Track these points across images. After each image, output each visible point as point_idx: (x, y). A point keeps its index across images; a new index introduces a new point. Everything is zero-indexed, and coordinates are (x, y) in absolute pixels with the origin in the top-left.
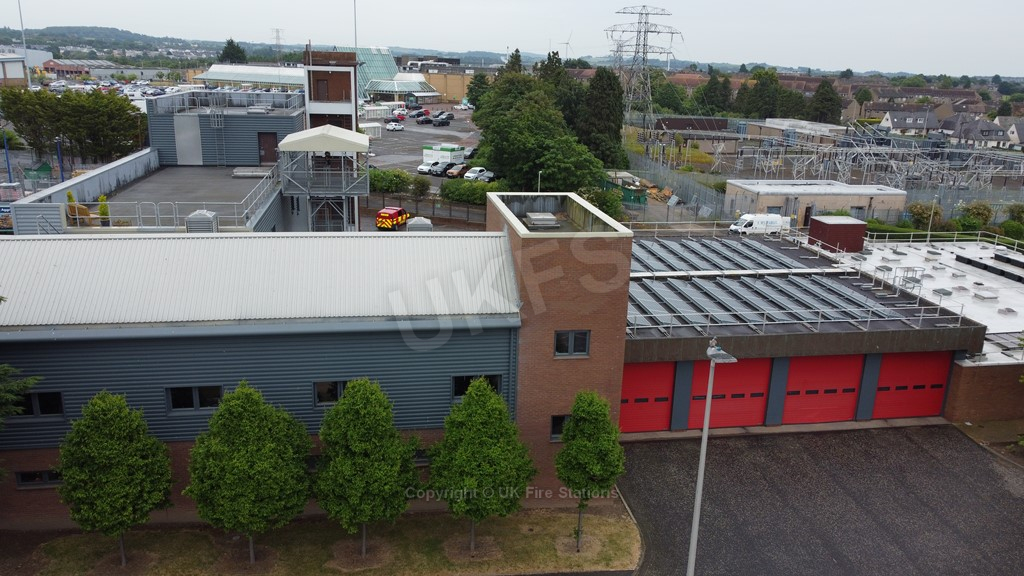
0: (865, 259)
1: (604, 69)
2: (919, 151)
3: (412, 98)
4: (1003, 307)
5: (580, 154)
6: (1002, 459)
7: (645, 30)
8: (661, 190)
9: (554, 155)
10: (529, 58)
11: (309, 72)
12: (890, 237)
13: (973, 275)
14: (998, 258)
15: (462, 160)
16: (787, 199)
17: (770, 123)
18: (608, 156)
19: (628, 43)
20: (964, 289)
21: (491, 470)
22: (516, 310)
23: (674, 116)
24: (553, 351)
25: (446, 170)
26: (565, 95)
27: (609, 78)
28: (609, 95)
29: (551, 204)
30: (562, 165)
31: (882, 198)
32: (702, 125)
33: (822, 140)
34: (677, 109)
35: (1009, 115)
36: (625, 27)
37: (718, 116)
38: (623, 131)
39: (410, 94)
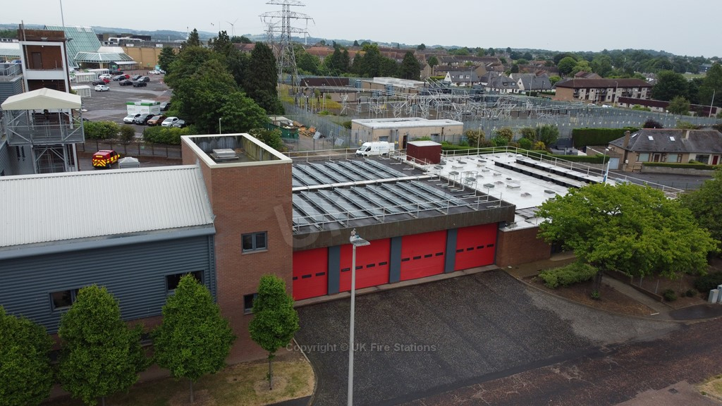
0: (442, 168)
1: (261, 43)
2: (468, 97)
3: (114, 66)
4: (523, 192)
5: (249, 105)
6: (530, 287)
7: (288, 17)
8: (308, 128)
9: (229, 106)
10: (205, 36)
11: (24, 46)
12: (456, 153)
13: (506, 174)
14: (518, 162)
15: (159, 112)
16: (391, 131)
17: (376, 80)
18: (269, 106)
19: (276, 25)
20: (501, 183)
21: (202, 341)
22: (211, 222)
23: (312, 77)
24: (240, 248)
25: (146, 120)
26: (234, 62)
27: (265, 50)
28: (266, 62)
29: (231, 142)
30: (237, 113)
31: (449, 128)
32: (331, 83)
33: (410, 91)
34: (314, 72)
35: (518, 72)
36: (273, 14)
37: (342, 76)
38: (278, 88)
39: (112, 63)
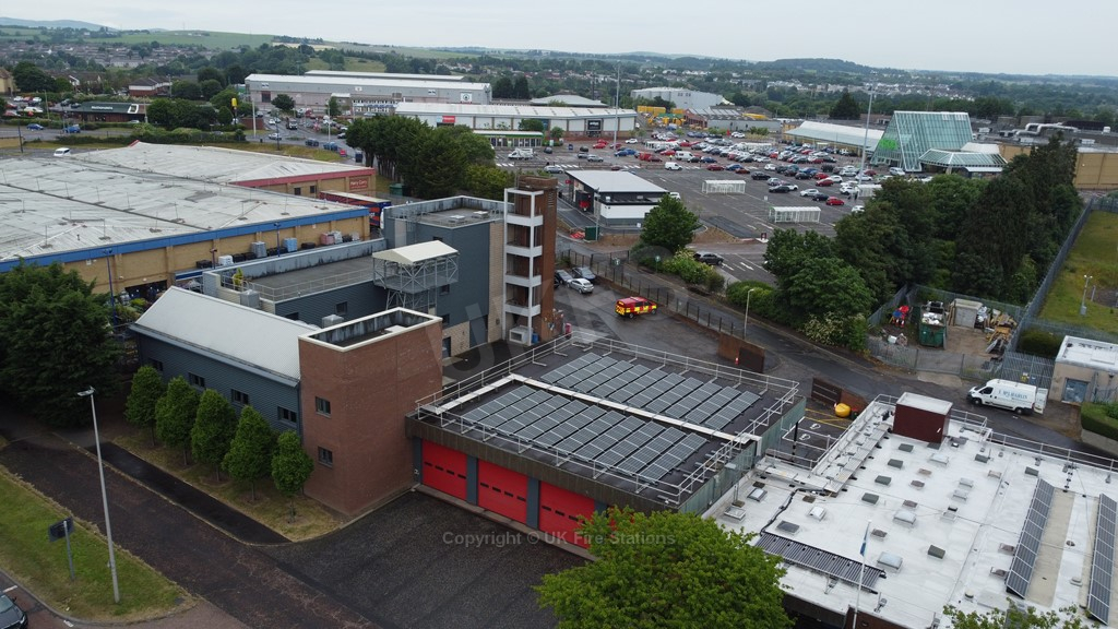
22: (300, 379)
24: (316, 407)
39: (963, 168)
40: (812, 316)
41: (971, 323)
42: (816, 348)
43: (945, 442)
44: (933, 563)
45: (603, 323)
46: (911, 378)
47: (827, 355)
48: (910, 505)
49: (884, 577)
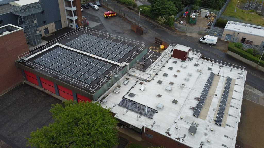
40: (159, 16)
41: (204, 16)
42: (160, 26)
43: (187, 60)
44: (174, 105)
45: (100, 20)
46: (184, 35)
47: (162, 28)
48: (172, 83)
49: (157, 112)
